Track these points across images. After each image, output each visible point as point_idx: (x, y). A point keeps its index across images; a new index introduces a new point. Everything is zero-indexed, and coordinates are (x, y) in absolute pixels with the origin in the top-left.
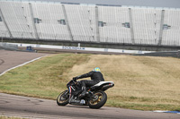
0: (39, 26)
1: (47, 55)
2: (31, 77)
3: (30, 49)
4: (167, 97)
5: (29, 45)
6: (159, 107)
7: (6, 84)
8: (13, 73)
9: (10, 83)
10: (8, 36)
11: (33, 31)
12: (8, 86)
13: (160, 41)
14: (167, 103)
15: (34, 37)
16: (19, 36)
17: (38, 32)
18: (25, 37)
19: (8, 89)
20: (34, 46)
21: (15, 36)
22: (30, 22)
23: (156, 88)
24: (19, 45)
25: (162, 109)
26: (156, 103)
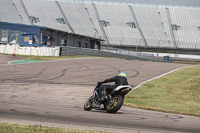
0: (178, 33)
1: (187, 66)
2: (170, 90)
3: (167, 59)
5: (166, 55)
7: (142, 98)
8: (149, 86)
9: (145, 98)
10: (143, 45)
11: (171, 39)
12: (143, 100)
15: (172, 46)
16: (155, 45)
17: (177, 40)
18: (162, 45)
19: (144, 104)
20: (172, 55)
21: (150, 45)
22: (167, 29)
24: (155, 54)
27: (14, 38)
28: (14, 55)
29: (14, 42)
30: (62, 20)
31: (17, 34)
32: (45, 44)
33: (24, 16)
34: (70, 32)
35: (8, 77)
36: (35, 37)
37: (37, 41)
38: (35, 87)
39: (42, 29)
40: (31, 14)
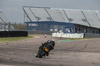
27: (61, 29)
28: (61, 38)
29: (61, 31)
30: (84, 20)
31: (62, 27)
32: (76, 32)
33: (65, 18)
34: (88, 26)
35: (58, 49)
36: (71, 29)
37: (72, 30)
38: (72, 53)
39: (75, 24)
40: (69, 17)
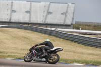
4: (14, 51)
6: (9, 56)
13: (10, 19)
14: (13, 54)
23: (7, 46)
25: (11, 57)
26: (8, 54)
